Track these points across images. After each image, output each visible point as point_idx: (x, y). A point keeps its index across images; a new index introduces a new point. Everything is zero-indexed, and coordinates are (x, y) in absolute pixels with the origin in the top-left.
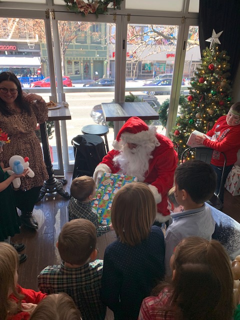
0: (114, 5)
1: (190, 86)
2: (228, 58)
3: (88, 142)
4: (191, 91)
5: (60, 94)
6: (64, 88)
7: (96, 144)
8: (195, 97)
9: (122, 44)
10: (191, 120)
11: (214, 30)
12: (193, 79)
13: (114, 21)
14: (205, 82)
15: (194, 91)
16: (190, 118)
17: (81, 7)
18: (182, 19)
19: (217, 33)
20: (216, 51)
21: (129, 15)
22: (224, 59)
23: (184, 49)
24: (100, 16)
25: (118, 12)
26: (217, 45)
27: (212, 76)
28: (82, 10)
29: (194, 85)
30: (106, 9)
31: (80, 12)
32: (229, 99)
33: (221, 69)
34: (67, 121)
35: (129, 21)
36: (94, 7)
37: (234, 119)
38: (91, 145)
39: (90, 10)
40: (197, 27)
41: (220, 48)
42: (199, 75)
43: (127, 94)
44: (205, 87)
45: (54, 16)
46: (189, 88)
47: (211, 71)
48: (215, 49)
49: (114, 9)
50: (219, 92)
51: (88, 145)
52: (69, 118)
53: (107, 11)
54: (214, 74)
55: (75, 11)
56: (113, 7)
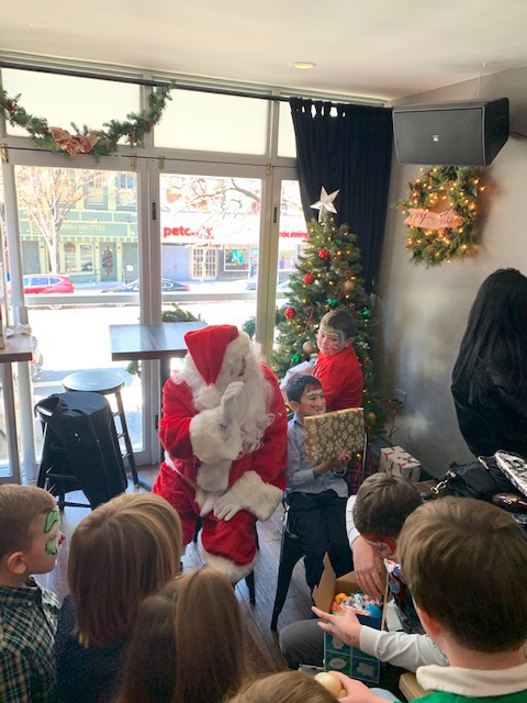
0: (131, 140)
1: (290, 290)
2: (353, 237)
3: (70, 409)
4: (293, 301)
5: (17, 308)
6: (26, 296)
7: (89, 413)
8: (301, 311)
9: (150, 211)
10: (295, 356)
11: (323, 189)
12: (293, 277)
13: (134, 167)
14: (317, 282)
15: (296, 298)
16: (293, 352)
17: (62, 142)
18: (266, 167)
19: (329, 194)
20: (330, 226)
21: (162, 159)
22: (345, 240)
23: (275, 221)
24: (102, 158)
25: (140, 152)
26: (330, 214)
27: (328, 271)
28: (64, 147)
29: (297, 288)
30: (114, 146)
31: (61, 151)
32: (365, 313)
33: (343, 258)
35: (162, 168)
36: (88, 143)
37: (331, 343)
38: (78, 414)
39: (79, 147)
40: (297, 182)
41: (337, 219)
42: (304, 270)
43: (166, 308)
44: (313, 289)
45: (7, 156)
46: (287, 295)
47: (325, 261)
48: (328, 221)
49: (132, 146)
50: (343, 300)
51: (70, 414)
53: (115, 150)
54: (332, 268)
55: (50, 148)
56: (129, 143)
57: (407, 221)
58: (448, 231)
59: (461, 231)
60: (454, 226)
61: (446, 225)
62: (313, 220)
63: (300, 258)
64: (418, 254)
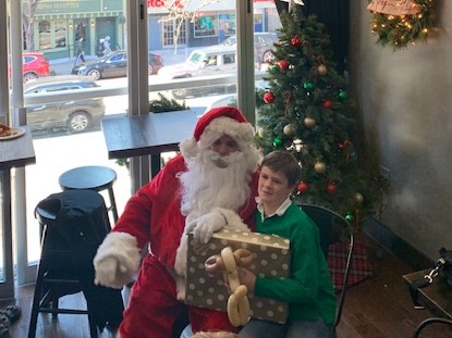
1: (268, 75)
2: (321, 25)
3: (71, 207)
4: (274, 85)
7: (90, 211)
8: (280, 95)
10: (277, 140)
12: (271, 63)
14: (291, 67)
15: (275, 82)
16: (274, 136)
20: (299, 16)
26: (299, 6)
29: (275, 73)
34: (28, 168)
38: (79, 213)
41: (305, 11)
42: (278, 56)
44: (289, 74)
47: (298, 47)
51: (73, 213)
52: (32, 160)
57: (370, 7)
58: (408, 17)
59: (420, 16)
60: (414, 12)
61: (406, 12)
62: (284, 11)
63: (275, 45)
64: (384, 37)
